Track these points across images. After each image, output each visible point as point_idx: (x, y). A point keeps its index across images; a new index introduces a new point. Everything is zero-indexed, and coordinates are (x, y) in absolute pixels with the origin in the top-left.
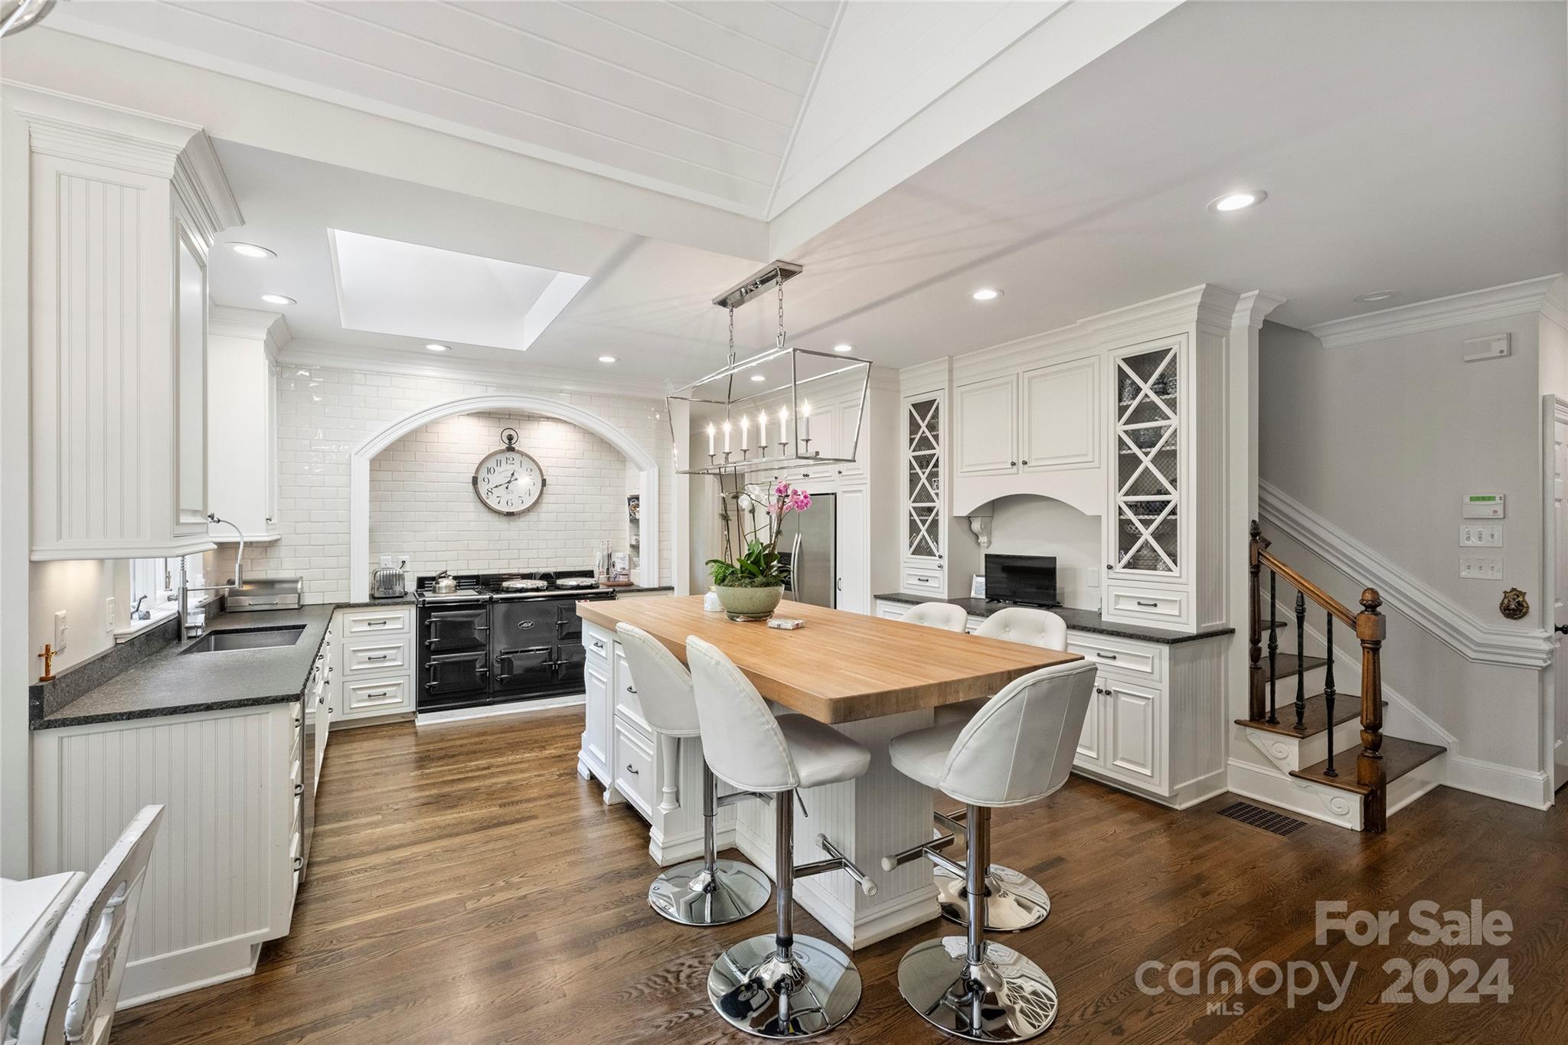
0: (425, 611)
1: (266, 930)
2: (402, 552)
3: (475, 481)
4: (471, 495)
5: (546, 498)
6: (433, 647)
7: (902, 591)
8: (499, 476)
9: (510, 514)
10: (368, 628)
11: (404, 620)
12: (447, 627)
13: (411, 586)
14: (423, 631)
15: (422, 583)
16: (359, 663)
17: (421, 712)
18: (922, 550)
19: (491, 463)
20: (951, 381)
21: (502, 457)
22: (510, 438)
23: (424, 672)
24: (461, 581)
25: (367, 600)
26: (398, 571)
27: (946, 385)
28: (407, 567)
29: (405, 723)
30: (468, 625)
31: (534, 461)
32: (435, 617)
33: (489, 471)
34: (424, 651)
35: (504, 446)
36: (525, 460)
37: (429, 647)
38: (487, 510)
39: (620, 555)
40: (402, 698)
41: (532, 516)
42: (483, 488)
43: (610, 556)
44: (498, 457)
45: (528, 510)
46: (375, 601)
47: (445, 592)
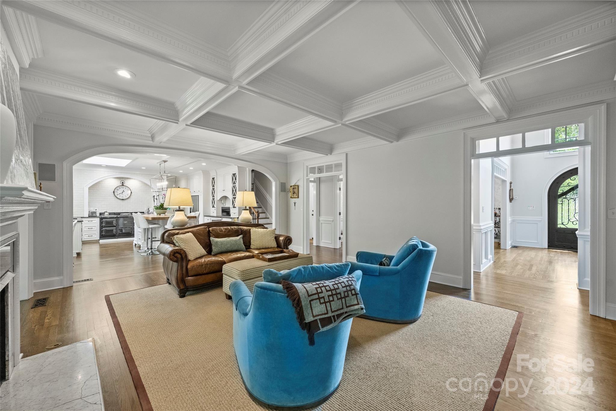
0: (101, 219)
1: (78, 251)
2: (96, 207)
3: (114, 192)
4: (113, 195)
5: (132, 196)
6: (103, 226)
7: (211, 215)
8: (120, 191)
9: (123, 199)
10: (88, 222)
11: (97, 221)
12: (107, 223)
13: (98, 215)
14: (101, 223)
15: (101, 214)
16: (86, 229)
17: (100, 239)
18: (213, 207)
19: (118, 188)
20: (217, 174)
21: (121, 187)
22: (123, 183)
23: (101, 231)
24: (110, 214)
25: (88, 216)
26: (95, 211)
27: (216, 175)
28: (97, 211)
29: (97, 242)
30: (112, 222)
31: (129, 188)
32: (104, 220)
33: (117, 190)
34: (101, 227)
35: (121, 185)
36: (127, 188)
37: (102, 226)
38: (117, 198)
39: (151, 209)
40: (97, 236)
41: (128, 200)
42: (116, 194)
43: (148, 209)
44: (120, 187)
45: (128, 198)
46: (89, 217)
47: (106, 215)
